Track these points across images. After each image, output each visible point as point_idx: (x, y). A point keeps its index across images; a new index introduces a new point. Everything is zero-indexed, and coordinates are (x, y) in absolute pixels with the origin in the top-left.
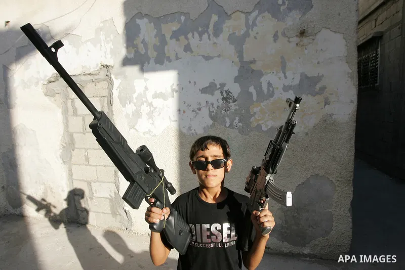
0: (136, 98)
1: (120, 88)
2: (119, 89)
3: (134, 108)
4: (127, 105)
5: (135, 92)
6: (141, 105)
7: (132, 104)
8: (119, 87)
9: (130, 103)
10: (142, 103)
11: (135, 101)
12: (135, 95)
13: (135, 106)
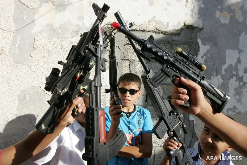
0: (225, 70)
1: (207, 56)
2: (204, 58)
3: (222, 81)
4: (212, 77)
5: (224, 63)
6: (229, 79)
7: (219, 76)
8: (205, 55)
9: (216, 75)
10: (232, 77)
11: (223, 73)
12: (224, 67)
13: (223, 79)
